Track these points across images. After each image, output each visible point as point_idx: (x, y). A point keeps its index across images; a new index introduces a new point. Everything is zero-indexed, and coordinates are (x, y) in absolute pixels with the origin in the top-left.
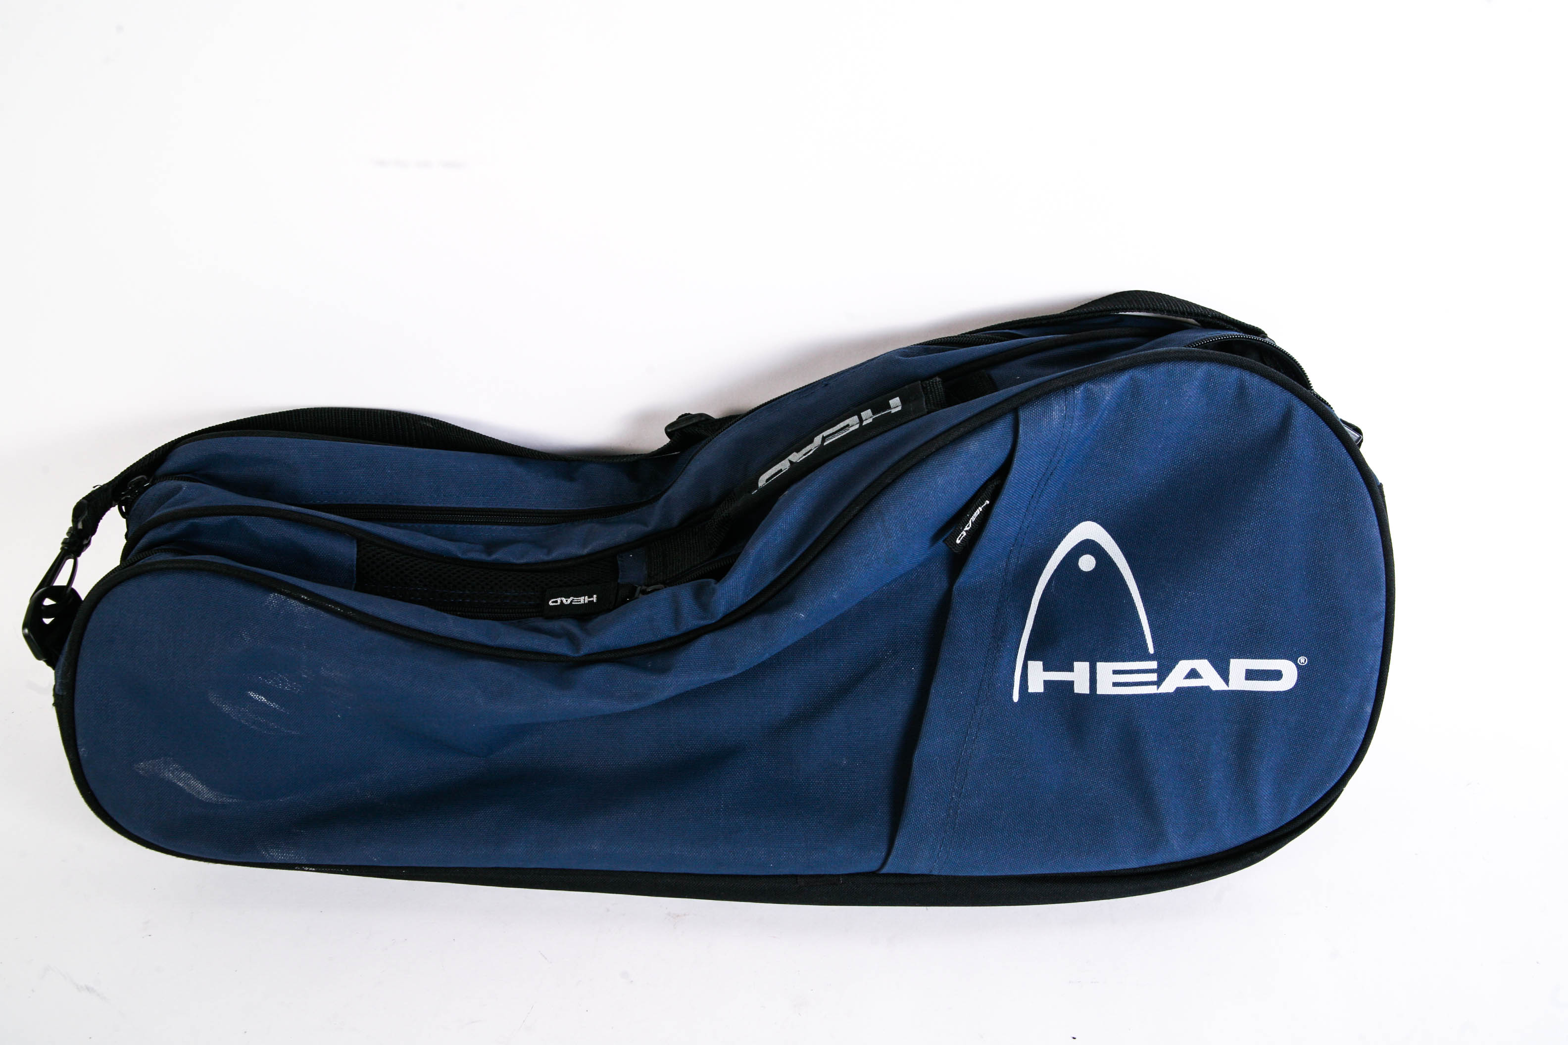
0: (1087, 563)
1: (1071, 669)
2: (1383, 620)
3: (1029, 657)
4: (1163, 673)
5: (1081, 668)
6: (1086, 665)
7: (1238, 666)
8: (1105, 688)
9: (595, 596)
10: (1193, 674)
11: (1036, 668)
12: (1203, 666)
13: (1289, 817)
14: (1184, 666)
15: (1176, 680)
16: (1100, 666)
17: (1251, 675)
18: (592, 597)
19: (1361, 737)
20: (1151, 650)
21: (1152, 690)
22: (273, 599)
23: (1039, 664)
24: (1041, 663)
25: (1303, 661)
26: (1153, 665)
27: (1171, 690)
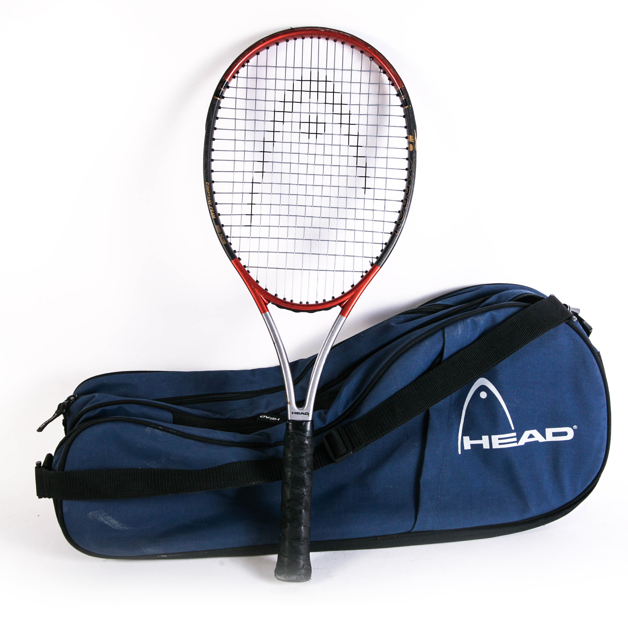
0: (483, 395)
1: (481, 439)
2: (606, 407)
3: (463, 435)
4: (519, 437)
5: (485, 438)
6: (487, 437)
7: (549, 431)
8: (496, 446)
10: (531, 436)
11: (466, 439)
12: (535, 432)
13: (578, 493)
14: (527, 433)
15: (524, 439)
16: (493, 437)
17: (555, 434)
19: (603, 456)
20: (513, 428)
21: (515, 445)
22: (148, 429)
23: (468, 438)
24: (469, 437)
25: (575, 427)
26: (514, 434)
27: (523, 444)
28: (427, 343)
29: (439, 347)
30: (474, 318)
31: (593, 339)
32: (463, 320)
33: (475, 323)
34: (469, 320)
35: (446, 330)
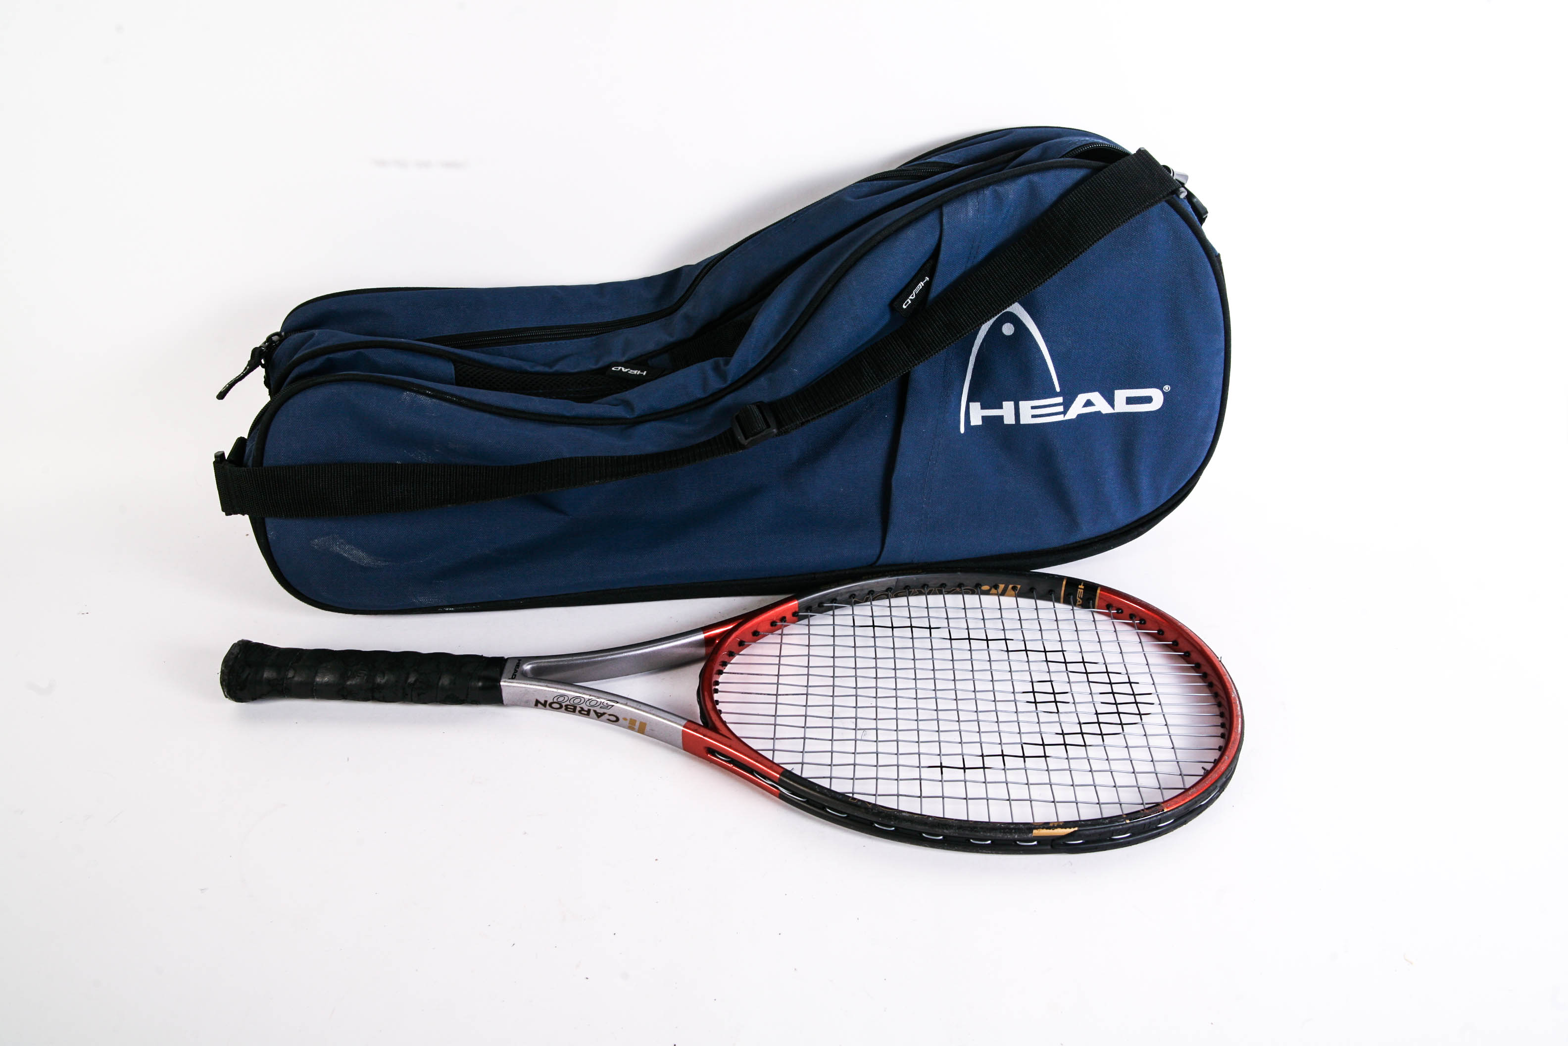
0: (1008, 329)
1: (1001, 407)
2: (1223, 354)
3: (970, 399)
4: (1067, 405)
5: (1008, 407)
6: (1012, 404)
7: (1121, 395)
8: (1026, 418)
9: (645, 372)
10: (1089, 403)
11: (975, 407)
12: (1096, 397)
13: (1162, 501)
14: (1082, 398)
15: (1077, 409)
16: (1022, 404)
17: (1130, 401)
18: (644, 372)
19: (1210, 439)
20: (1058, 389)
21: (1060, 418)
22: (406, 395)
23: (978, 405)
24: (979, 403)
25: (1167, 388)
26: (1060, 400)
27: (1074, 417)
28: (911, 233)
29: (930, 242)
30: (997, 188)
31: (1208, 229)
32: (977, 192)
33: (997, 197)
34: (988, 192)
35: (946, 210)
